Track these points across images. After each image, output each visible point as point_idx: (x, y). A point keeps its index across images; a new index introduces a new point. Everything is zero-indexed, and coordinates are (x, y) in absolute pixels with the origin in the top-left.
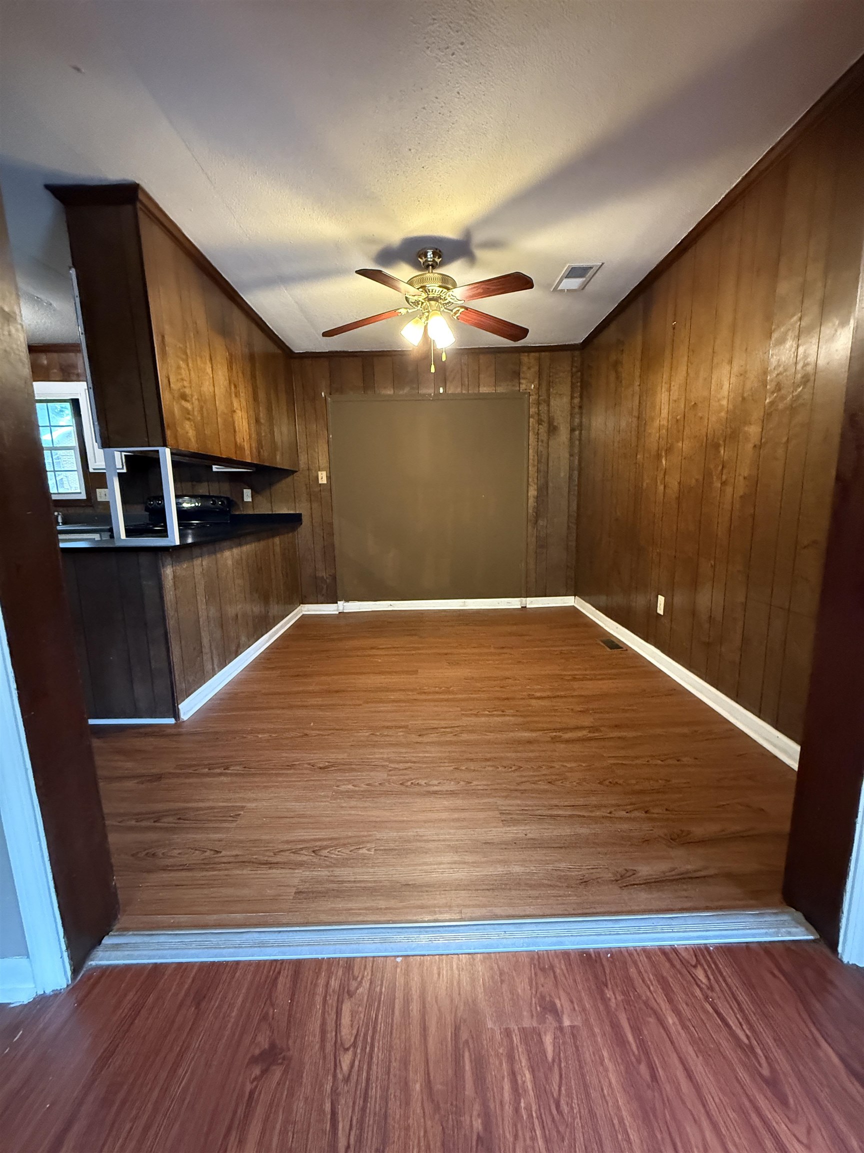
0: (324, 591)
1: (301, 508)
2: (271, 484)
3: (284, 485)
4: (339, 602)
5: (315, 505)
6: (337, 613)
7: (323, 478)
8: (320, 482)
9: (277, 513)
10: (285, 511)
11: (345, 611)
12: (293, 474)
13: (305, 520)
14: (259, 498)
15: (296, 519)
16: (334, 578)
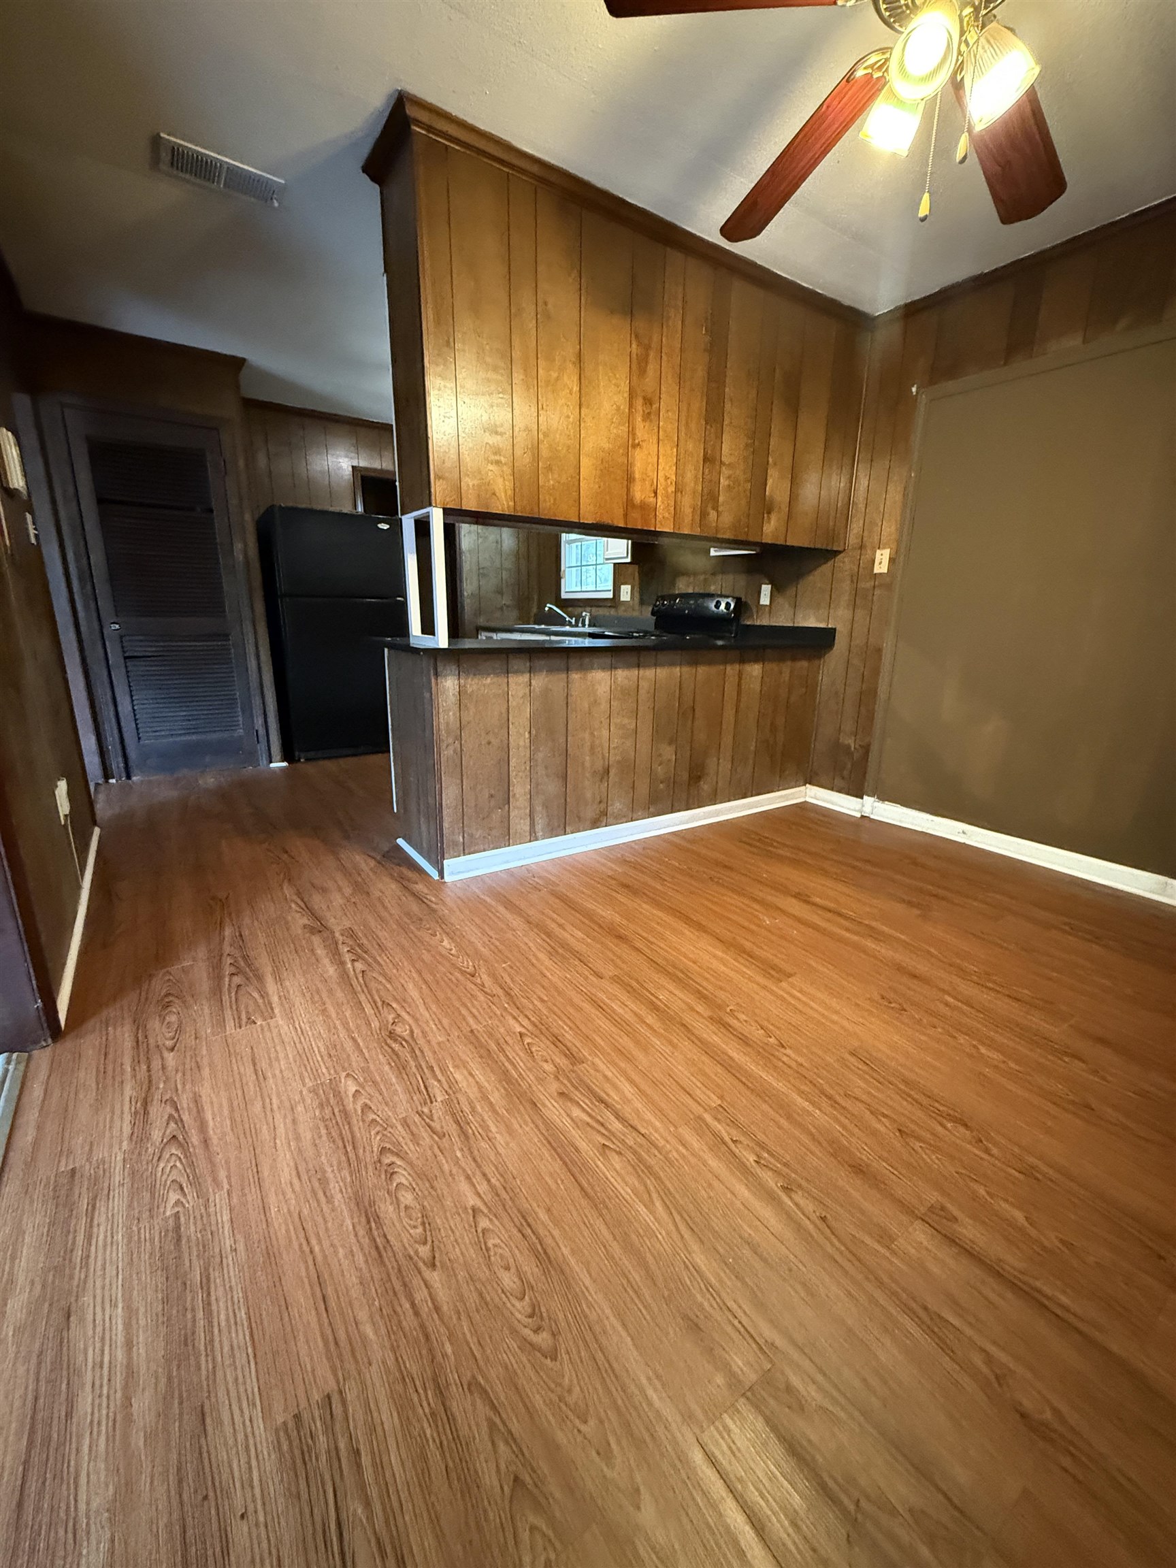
0: (846, 773)
1: (837, 618)
2: (799, 576)
3: (818, 577)
4: (865, 797)
5: (860, 613)
6: (858, 815)
7: (882, 562)
8: (876, 570)
9: (801, 625)
10: (812, 623)
11: (872, 817)
12: (835, 556)
13: (840, 642)
14: (780, 600)
15: (821, 640)
16: (866, 749)
